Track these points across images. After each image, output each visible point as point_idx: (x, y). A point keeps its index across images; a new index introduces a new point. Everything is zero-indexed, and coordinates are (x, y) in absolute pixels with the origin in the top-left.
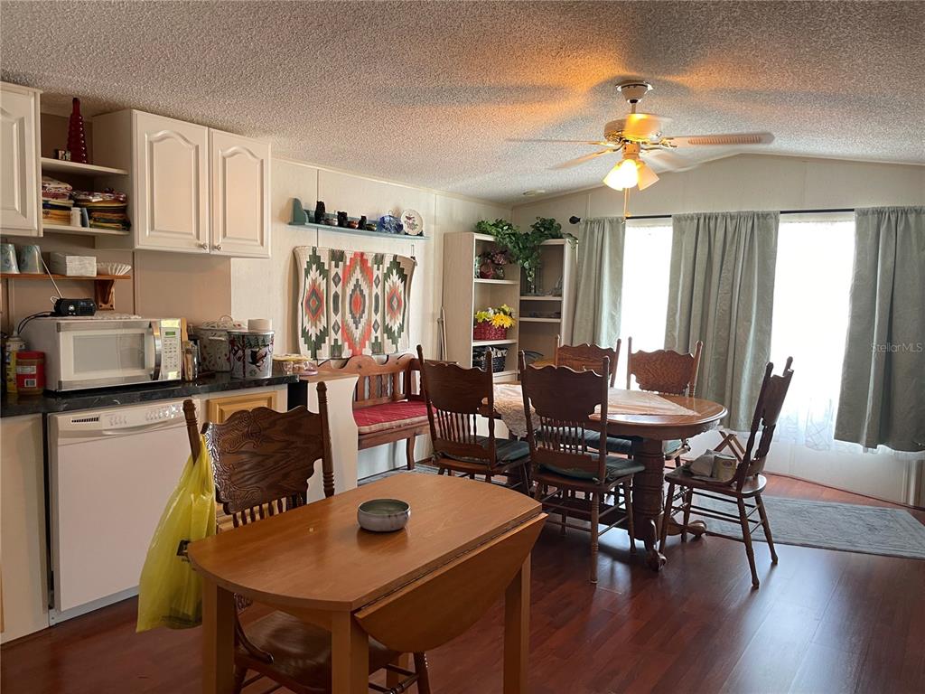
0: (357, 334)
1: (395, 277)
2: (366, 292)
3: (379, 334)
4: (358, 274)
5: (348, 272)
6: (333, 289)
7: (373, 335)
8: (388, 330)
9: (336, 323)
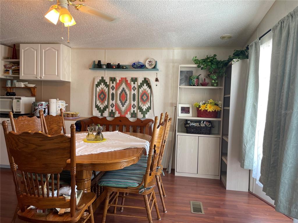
0: (123, 109)
1: (145, 87)
2: (128, 93)
3: (135, 109)
4: (124, 86)
5: (118, 85)
6: (111, 91)
7: (132, 109)
8: (140, 108)
9: (112, 104)
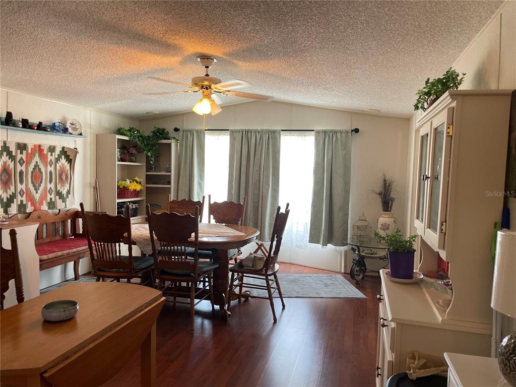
0: (37, 196)
1: (63, 160)
2: (43, 170)
3: (53, 196)
4: (37, 158)
5: (30, 157)
6: (19, 168)
7: (49, 196)
8: (59, 194)
9: (22, 190)
